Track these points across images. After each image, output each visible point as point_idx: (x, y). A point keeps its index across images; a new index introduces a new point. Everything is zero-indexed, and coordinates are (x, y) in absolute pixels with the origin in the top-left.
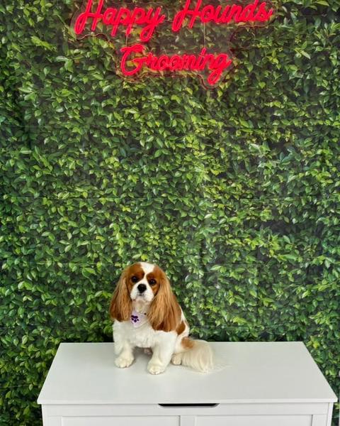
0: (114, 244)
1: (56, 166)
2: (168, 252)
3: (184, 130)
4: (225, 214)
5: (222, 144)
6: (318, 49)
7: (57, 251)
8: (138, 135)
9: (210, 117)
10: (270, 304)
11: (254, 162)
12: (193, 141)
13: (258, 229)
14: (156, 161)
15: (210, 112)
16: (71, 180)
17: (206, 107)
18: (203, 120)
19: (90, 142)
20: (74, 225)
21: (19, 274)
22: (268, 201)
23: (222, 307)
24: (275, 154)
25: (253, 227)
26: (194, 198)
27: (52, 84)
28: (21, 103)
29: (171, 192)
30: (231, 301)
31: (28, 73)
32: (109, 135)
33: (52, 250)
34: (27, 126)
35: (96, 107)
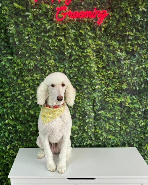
1: (25, 64)
2: (77, 105)
3: (86, 47)
4: (105, 86)
5: (103, 53)
8: (64, 49)
9: (98, 40)
10: (126, 128)
11: (119, 61)
12: (90, 52)
13: (121, 93)
14: (72, 61)
15: (98, 38)
16: (32, 71)
17: (96, 35)
19: (41, 53)
20: (33, 92)
21: (6, 116)
22: (126, 79)
23: (103, 131)
24: (129, 57)
25: (119, 92)
26: (90, 78)
27: (23, 25)
28: (8, 34)
29: (79, 76)
30: (107, 128)
31: (12, 20)
33: (22, 104)
34: (11, 46)
35: (44, 36)
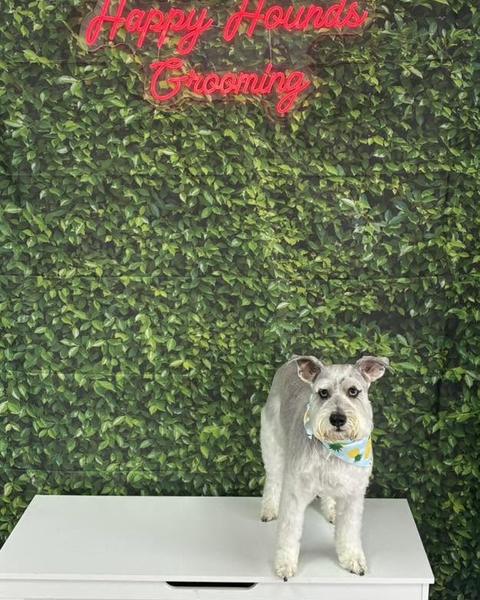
0: (143, 344)
1: (57, 230)
2: (224, 358)
3: (244, 180)
4: (308, 302)
5: (299, 200)
6: (432, 65)
7: (57, 355)
8: (177, 186)
9: (281, 161)
10: (380, 437)
11: (347, 225)
12: (257, 196)
13: (358, 326)
14: (203, 224)
15: (280, 154)
16: (78, 251)
17: (274, 147)
18: (270, 165)
19: (104, 195)
20: (83, 316)
21: (0, 390)
22: (371, 282)
24: (377, 213)
25: (350, 322)
26: (260, 278)
27: (52, 115)
28: (7, 141)
29: (227, 269)
31: (18, 100)
32: (135, 186)
33: (50, 354)
34: (15, 174)
35: (115, 145)
